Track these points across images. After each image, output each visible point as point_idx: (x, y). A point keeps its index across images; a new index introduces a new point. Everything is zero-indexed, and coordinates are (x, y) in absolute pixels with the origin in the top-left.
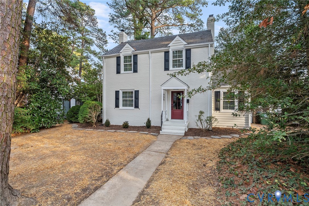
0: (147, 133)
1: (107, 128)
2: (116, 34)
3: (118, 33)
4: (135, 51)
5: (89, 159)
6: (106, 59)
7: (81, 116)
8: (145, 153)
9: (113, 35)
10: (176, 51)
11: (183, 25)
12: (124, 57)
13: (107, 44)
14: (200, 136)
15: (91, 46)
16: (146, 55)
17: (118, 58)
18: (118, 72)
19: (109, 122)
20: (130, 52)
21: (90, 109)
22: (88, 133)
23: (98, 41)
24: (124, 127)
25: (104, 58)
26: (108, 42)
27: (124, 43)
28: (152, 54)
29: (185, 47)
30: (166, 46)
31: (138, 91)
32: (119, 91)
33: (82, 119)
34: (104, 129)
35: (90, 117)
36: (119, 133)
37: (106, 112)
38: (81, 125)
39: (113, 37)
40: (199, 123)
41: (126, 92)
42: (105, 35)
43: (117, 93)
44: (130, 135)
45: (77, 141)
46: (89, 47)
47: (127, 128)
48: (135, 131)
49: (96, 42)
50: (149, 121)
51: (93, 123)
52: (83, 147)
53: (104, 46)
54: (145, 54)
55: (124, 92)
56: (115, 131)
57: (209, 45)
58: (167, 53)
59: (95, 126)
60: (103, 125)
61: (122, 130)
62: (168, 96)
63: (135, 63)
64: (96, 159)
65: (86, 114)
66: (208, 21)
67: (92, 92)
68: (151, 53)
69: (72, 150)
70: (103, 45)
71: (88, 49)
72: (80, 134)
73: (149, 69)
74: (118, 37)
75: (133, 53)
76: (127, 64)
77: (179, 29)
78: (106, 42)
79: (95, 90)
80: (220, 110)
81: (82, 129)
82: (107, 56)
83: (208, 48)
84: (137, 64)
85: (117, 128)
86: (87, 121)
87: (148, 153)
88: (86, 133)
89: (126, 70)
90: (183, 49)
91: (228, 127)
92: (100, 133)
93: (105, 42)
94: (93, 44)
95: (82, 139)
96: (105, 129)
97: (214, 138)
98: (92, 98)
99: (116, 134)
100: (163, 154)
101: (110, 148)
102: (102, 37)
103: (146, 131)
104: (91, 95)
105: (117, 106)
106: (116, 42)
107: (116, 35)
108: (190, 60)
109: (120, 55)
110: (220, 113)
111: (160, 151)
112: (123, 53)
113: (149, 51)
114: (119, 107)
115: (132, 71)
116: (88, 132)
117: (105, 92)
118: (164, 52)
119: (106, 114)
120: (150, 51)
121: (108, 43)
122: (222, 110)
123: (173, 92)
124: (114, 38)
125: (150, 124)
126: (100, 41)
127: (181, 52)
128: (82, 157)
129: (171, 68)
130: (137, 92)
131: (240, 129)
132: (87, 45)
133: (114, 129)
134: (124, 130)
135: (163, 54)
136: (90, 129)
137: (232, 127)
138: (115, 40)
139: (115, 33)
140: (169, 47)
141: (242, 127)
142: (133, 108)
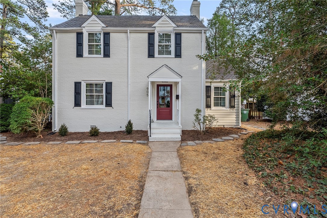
0: (131, 141)
1: (63, 138)
2: (64, 5)
3: (68, 4)
4: (107, 27)
5: (61, 208)
6: (58, 35)
7: (16, 121)
8: (152, 176)
9: (60, 5)
10: (163, 34)
11: (154, 8)
12: (89, 34)
13: (47, 18)
14: (201, 140)
15: (19, 18)
16: (123, 35)
17: (80, 35)
18: (79, 54)
19: (66, 129)
20: (100, 28)
21: (32, 109)
22: (33, 149)
23: (33, 11)
24: (92, 135)
25: (54, 31)
26: (48, 15)
27: (84, 16)
28: (131, 34)
29: (175, 30)
30: (150, 26)
31: (111, 83)
32: (80, 83)
33: (18, 127)
34: (58, 140)
35: (32, 122)
36: (89, 145)
37: (58, 113)
38: (12, 136)
39: (59, 8)
40: (196, 124)
41: (90, 84)
42: (44, 5)
43: (78, 85)
44: (109, 146)
45: (16, 169)
46: (16, 18)
47: (97, 135)
48: (112, 139)
49: (28, 12)
50: (130, 124)
51: (37, 131)
52: (35, 181)
53: (42, 20)
54: (121, 34)
55: (88, 84)
56: (79, 142)
57: (203, 31)
58: (151, 35)
59: (40, 137)
60: (53, 133)
61: (91, 139)
62: (153, 90)
63: (107, 44)
64: (75, 205)
65: (26, 119)
66: (193, 6)
67: (33, 82)
68: (130, 32)
69: (12, 191)
70: (40, 18)
71: (14, 21)
72: (16, 153)
73: (126, 54)
74: (67, 9)
75: (103, 30)
76: (94, 45)
77: (149, 12)
78: (46, 15)
79: (36, 80)
80: (211, 108)
81: (17, 143)
82: (60, 30)
83: (201, 34)
84: (109, 46)
85: (80, 136)
86: (26, 129)
87: (156, 174)
88: (29, 149)
89: (90, 52)
90: (172, 32)
91: (219, 127)
92: (56, 148)
93: (44, 14)
94: (24, 14)
95: (24, 163)
96: (61, 140)
97: (218, 141)
98: (33, 92)
99: (84, 147)
100: (177, 172)
101: (90, 175)
102: (39, 6)
103: (127, 139)
104: (30, 88)
105: (77, 103)
106: (65, 16)
107: (64, 7)
108: (181, 46)
109: (83, 31)
110: (211, 111)
111: (171, 169)
112: (86, 28)
113: (127, 30)
114: (80, 106)
115: (102, 55)
116: (31, 147)
117: (56, 84)
118: (147, 34)
119: (58, 117)
120: (129, 29)
121: (49, 17)
122: (213, 108)
123: (158, 86)
124: (61, 9)
125: (132, 128)
126: (36, 12)
127: (168, 36)
128: (43, 204)
129: (156, 55)
130: (109, 85)
131: (231, 128)
132: (13, 15)
133: (77, 139)
134: (95, 140)
135: (146, 36)
136: (33, 143)
137: (223, 126)
138: (62, 12)
139: (63, 3)
140: (155, 27)
141: (233, 126)
142: (104, 106)
